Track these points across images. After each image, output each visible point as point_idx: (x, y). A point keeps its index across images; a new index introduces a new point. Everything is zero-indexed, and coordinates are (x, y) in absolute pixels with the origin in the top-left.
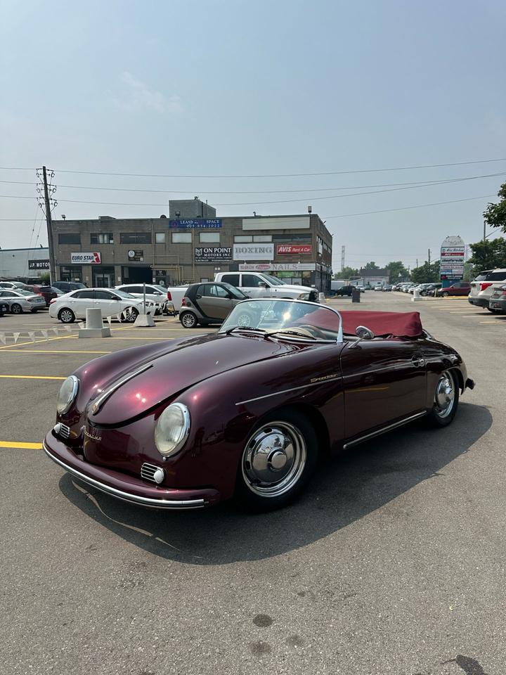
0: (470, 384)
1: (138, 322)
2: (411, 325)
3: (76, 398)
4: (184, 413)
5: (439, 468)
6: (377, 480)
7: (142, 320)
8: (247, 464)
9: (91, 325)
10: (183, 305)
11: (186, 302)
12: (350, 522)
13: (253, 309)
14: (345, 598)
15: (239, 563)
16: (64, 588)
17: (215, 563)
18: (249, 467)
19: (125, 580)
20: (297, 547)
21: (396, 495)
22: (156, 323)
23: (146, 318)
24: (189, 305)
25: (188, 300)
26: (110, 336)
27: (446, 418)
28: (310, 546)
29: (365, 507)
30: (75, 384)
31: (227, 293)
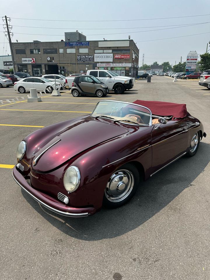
0: (205, 135)
1: (53, 94)
2: (182, 111)
3: (25, 152)
4: (78, 173)
5: (191, 181)
6: (164, 188)
7: (55, 93)
8: (107, 189)
9: (33, 96)
10: (73, 86)
11: (74, 85)
12: (154, 214)
13: (104, 88)
14: (155, 262)
15: (105, 240)
16: (25, 255)
17: (94, 239)
18: (108, 190)
19: (53, 250)
20: (130, 230)
21: (174, 198)
22: (61, 94)
23: (57, 92)
24: (75, 86)
25: (75, 84)
26: (41, 101)
27: (194, 152)
28: (137, 229)
29: (160, 205)
30: (25, 146)
31: (92, 81)
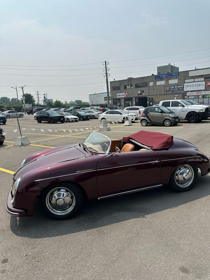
1: (125, 124)
7: (127, 123)
9: (103, 126)
10: (142, 116)
11: (143, 115)
13: (172, 117)
22: (133, 124)
24: (144, 116)
25: (144, 114)
26: (110, 130)
31: (160, 111)
